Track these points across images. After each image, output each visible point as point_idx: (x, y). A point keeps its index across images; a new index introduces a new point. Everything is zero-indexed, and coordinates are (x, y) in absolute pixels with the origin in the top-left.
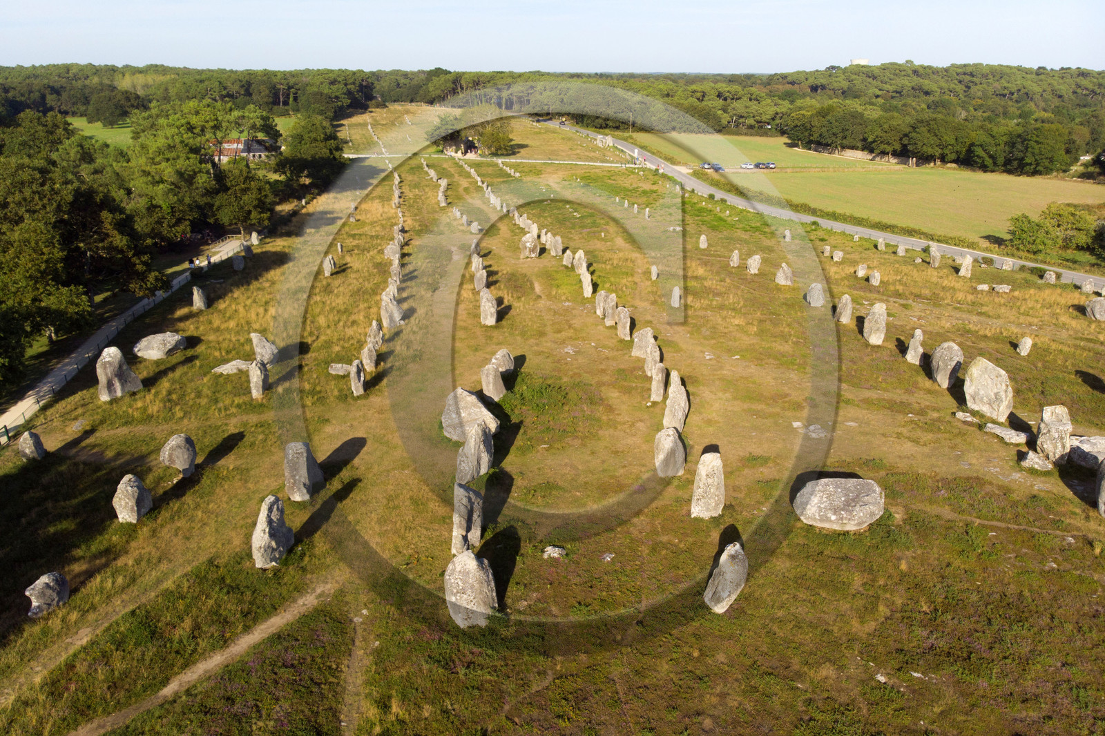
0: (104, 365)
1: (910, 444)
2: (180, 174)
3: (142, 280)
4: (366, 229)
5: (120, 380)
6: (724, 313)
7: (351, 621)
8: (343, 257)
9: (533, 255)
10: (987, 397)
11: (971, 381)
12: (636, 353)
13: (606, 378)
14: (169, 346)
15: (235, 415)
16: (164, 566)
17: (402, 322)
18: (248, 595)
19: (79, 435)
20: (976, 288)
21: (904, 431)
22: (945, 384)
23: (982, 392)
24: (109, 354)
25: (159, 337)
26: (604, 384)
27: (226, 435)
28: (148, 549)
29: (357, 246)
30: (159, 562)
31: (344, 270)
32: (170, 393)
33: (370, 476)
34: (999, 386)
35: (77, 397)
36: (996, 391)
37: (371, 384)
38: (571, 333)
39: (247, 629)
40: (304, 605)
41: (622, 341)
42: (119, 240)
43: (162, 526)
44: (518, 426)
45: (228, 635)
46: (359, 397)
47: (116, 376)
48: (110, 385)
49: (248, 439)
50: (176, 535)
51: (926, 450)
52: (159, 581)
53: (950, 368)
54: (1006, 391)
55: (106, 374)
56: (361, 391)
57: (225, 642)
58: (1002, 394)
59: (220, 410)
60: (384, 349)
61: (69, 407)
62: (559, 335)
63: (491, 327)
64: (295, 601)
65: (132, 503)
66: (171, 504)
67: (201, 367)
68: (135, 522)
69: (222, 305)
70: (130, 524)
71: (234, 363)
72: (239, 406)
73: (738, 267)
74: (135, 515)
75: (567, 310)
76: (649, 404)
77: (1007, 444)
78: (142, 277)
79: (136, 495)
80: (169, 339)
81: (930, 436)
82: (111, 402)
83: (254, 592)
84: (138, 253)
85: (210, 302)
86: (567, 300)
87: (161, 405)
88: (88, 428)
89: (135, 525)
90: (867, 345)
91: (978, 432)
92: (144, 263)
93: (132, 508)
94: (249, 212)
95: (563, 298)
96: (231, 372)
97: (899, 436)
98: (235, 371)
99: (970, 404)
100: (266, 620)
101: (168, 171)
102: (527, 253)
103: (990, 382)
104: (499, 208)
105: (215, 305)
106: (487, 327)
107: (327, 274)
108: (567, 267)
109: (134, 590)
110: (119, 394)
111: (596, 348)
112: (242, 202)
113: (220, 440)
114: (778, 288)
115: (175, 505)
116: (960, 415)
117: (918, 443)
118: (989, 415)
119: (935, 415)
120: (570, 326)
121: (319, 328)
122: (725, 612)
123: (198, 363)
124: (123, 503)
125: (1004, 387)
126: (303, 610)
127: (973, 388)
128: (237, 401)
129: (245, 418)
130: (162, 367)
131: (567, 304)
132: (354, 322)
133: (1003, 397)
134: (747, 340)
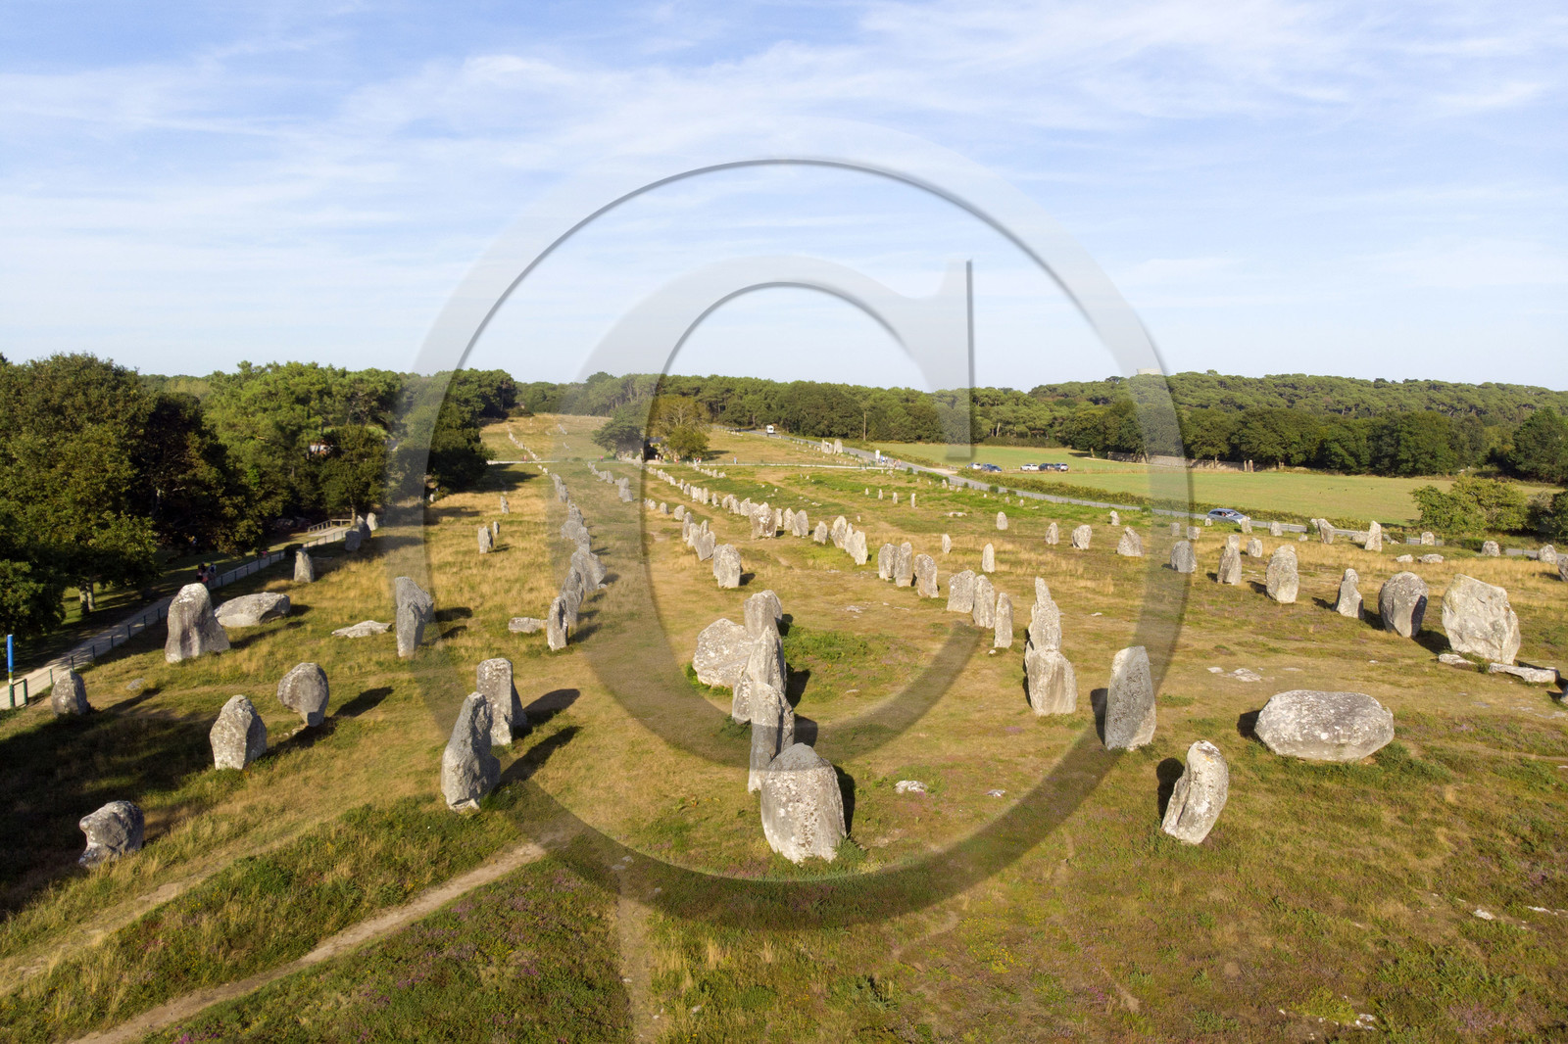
0: (181, 608)
1: (1387, 686)
2: (280, 427)
3: (230, 529)
4: (526, 518)
5: (200, 632)
6: (1061, 579)
7: (608, 869)
8: (501, 539)
9: (769, 535)
10: (1481, 630)
11: (1452, 610)
12: (953, 606)
13: (917, 633)
14: (266, 608)
15: (374, 674)
16: (290, 816)
17: (603, 586)
18: (435, 840)
19: (135, 695)
20: (1395, 560)
21: (1374, 674)
22: (1407, 631)
23: (1471, 624)
24: (190, 593)
25: (253, 597)
26: (917, 638)
27: (365, 690)
28: (265, 797)
29: (516, 531)
30: (283, 810)
31: (506, 549)
32: (271, 653)
33: (597, 723)
34: (1495, 611)
35: (131, 660)
36: (1491, 619)
37: (574, 639)
38: (849, 595)
39: (438, 881)
40: (525, 854)
41: (926, 599)
42: (205, 471)
43: (282, 776)
44: (806, 674)
45: (409, 885)
46: (558, 652)
47: (197, 624)
48: (185, 638)
49: (398, 694)
50: (306, 784)
51: (1415, 691)
52: (283, 833)
53: (1412, 605)
54: (1508, 618)
55: (182, 621)
56: (563, 644)
57: (406, 894)
58: (1503, 622)
59: (351, 668)
60: (585, 608)
61: (118, 670)
62: (833, 598)
63: (732, 590)
64: (510, 851)
65: (240, 735)
66: (293, 754)
67: (313, 631)
68: (239, 767)
69: (334, 577)
70: (232, 771)
71: (366, 623)
72: (380, 664)
73: (1058, 545)
74: (243, 755)
75: (835, 576)
76: (992, 652)
77: (1528, 684)
78: (230, 523)
79: (249, 722)
80: (266, 599)
81: (1413, 679)
82: (183, 663)
83: (443, 839)
84: (229, 493)
85: (318, 574)
86: (831, 568)
87: (261, 662)
88: (152, 686)
89: (241, 772)
90: (1275, 603)
91: (1479, 675)
92: (235, 506)
93: (240, 744)
94: (368, 485)
95: (827, 567)
96: (360, 635)
97: (1368, 679)
98: (366, 633)
99: (1454, 646)
100: (467, 872)
101: (264, 421)
102: (760, 531)
103: (1480, 607)
104: (705, 502)
105: (325, 577)
106: (727, 589)
107: (483, 550)
108: (819, 544)
109: (247, 841)
110: (196, 652)
111: (891, 606)
112: (358, 472)
113: (356, 695)
114: (1126, 561)
115: (299, 755)
116: (1445, 657)
117: (1400, 686)
118: (1487, 656)
119: (1409, 661)
120: (846, 590)
121: (482, 596)
122: (1203, 843)
123: (309, 627)
124: (227, 734)
125: (1503, 612)
126: (526, 860)
127: (1457, 619)
128: (375, 658)
129: (390, 676)
130: (256, 632)
131: (833, 572)
132: (531, 590)
133: (1505, 625)
134: (1104, 601)
